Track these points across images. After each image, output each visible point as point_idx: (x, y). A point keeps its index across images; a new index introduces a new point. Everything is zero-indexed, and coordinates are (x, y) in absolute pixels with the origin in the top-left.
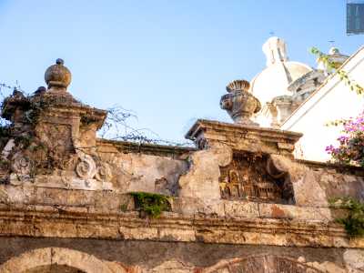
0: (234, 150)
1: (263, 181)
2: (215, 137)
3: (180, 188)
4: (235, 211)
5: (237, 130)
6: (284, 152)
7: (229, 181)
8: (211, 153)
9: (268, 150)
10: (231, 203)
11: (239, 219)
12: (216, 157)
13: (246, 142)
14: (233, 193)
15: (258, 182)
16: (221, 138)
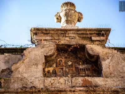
0: (57, 45)
1: (83, 64)
2: (44, 38)
3: (12, 72)
4: (52, 84)
5: (60, 32)
6: (97, 43)
7: (56, 66)
8: (39, 48)
9: (84, 42)
10: (49, 79)
11: (53, 89)
12: (43, 50)
13: (67, 39)
14: (59, 73)
15: (79, 65)
16: (48, 38)
